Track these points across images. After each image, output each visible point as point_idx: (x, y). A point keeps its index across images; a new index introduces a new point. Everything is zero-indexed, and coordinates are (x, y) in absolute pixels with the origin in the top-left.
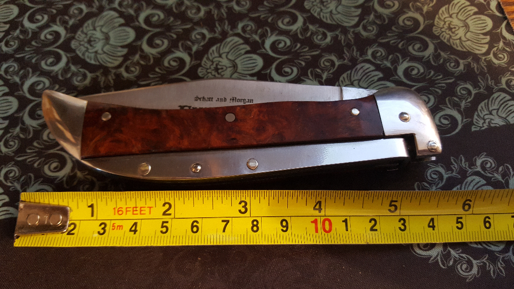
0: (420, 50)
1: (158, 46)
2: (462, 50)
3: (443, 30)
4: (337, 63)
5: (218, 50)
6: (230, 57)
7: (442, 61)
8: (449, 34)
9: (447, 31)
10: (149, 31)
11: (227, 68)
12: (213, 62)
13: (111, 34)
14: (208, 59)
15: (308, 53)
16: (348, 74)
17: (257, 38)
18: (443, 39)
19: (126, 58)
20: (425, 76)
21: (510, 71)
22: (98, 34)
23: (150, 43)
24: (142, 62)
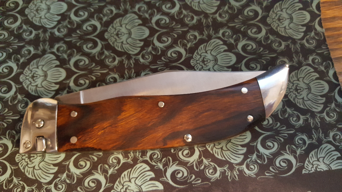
0: (255, 33)
1: (81, 16)
2: (285, 35)
3: (274, 20)
4: (198, 38)
5: (120, 22)
6: (127, 27)
7: (269, 42)
8: (278, 23)
9: (277, 21)
10: (76, 6)
11: (124, 34)
12: (115, 29)
13: (52, 7)
14: (113, 27)
15: (180, 30)
16: (204, 46)
17: (147, 16)
18: (273, 27)
19: (59, 22)
20: (256, 51)
21: (316, 52)
22: (43, 6)
23: (76, 14)
24: (69, 26)
